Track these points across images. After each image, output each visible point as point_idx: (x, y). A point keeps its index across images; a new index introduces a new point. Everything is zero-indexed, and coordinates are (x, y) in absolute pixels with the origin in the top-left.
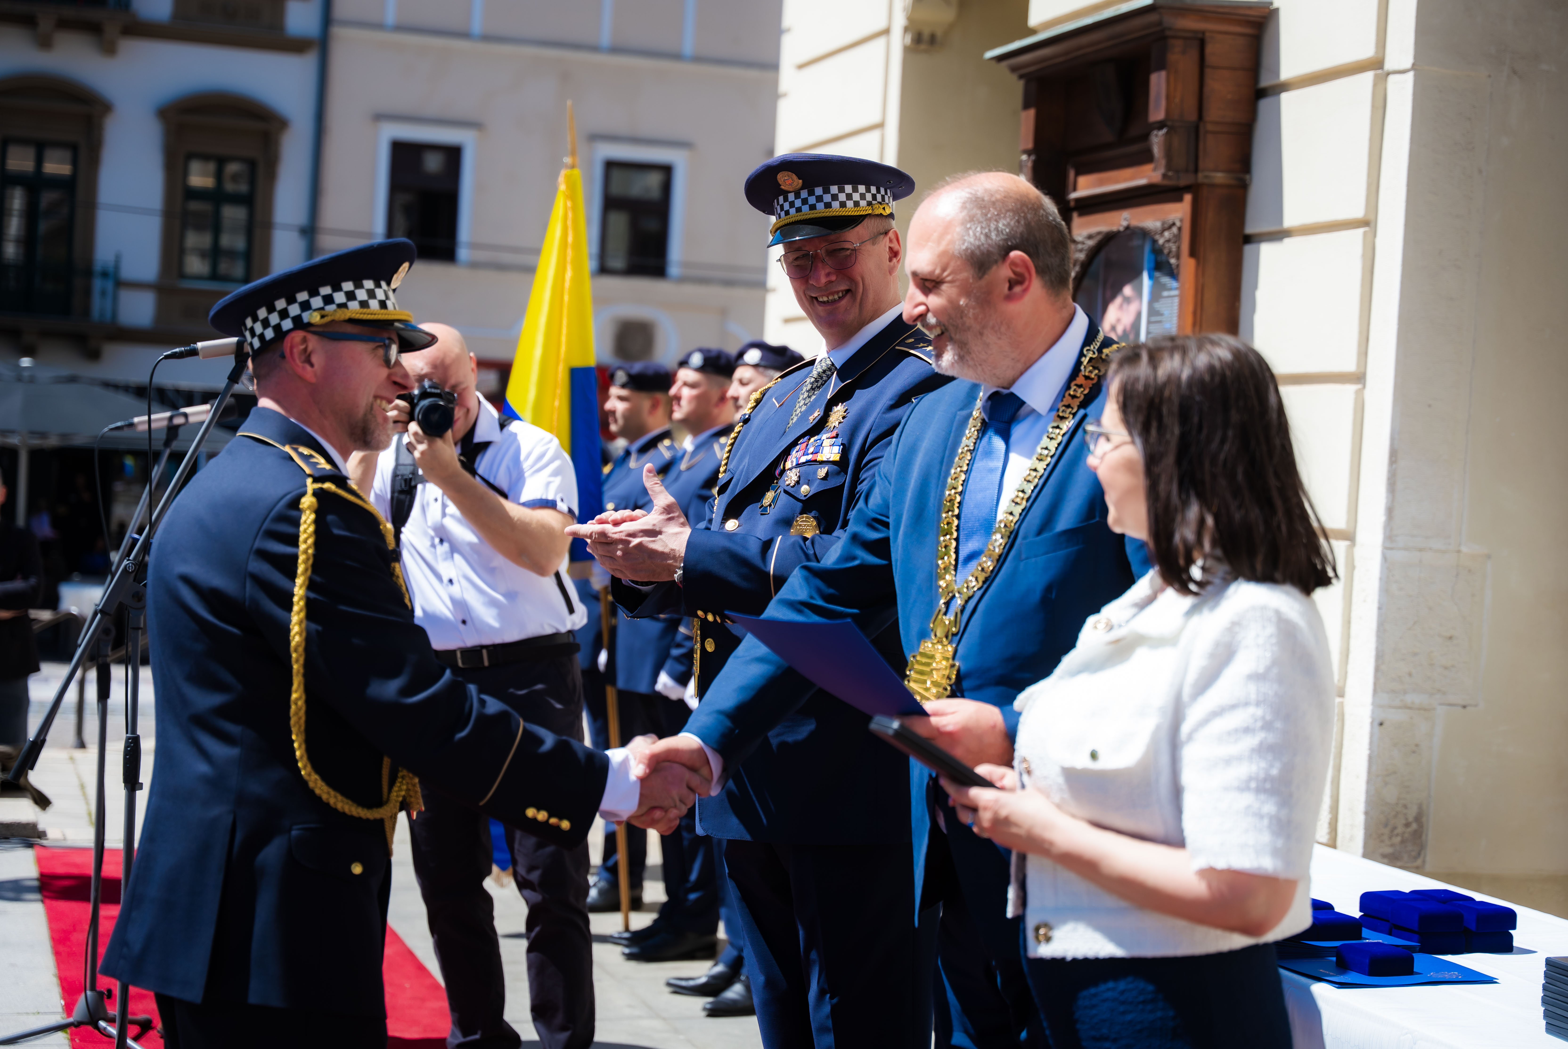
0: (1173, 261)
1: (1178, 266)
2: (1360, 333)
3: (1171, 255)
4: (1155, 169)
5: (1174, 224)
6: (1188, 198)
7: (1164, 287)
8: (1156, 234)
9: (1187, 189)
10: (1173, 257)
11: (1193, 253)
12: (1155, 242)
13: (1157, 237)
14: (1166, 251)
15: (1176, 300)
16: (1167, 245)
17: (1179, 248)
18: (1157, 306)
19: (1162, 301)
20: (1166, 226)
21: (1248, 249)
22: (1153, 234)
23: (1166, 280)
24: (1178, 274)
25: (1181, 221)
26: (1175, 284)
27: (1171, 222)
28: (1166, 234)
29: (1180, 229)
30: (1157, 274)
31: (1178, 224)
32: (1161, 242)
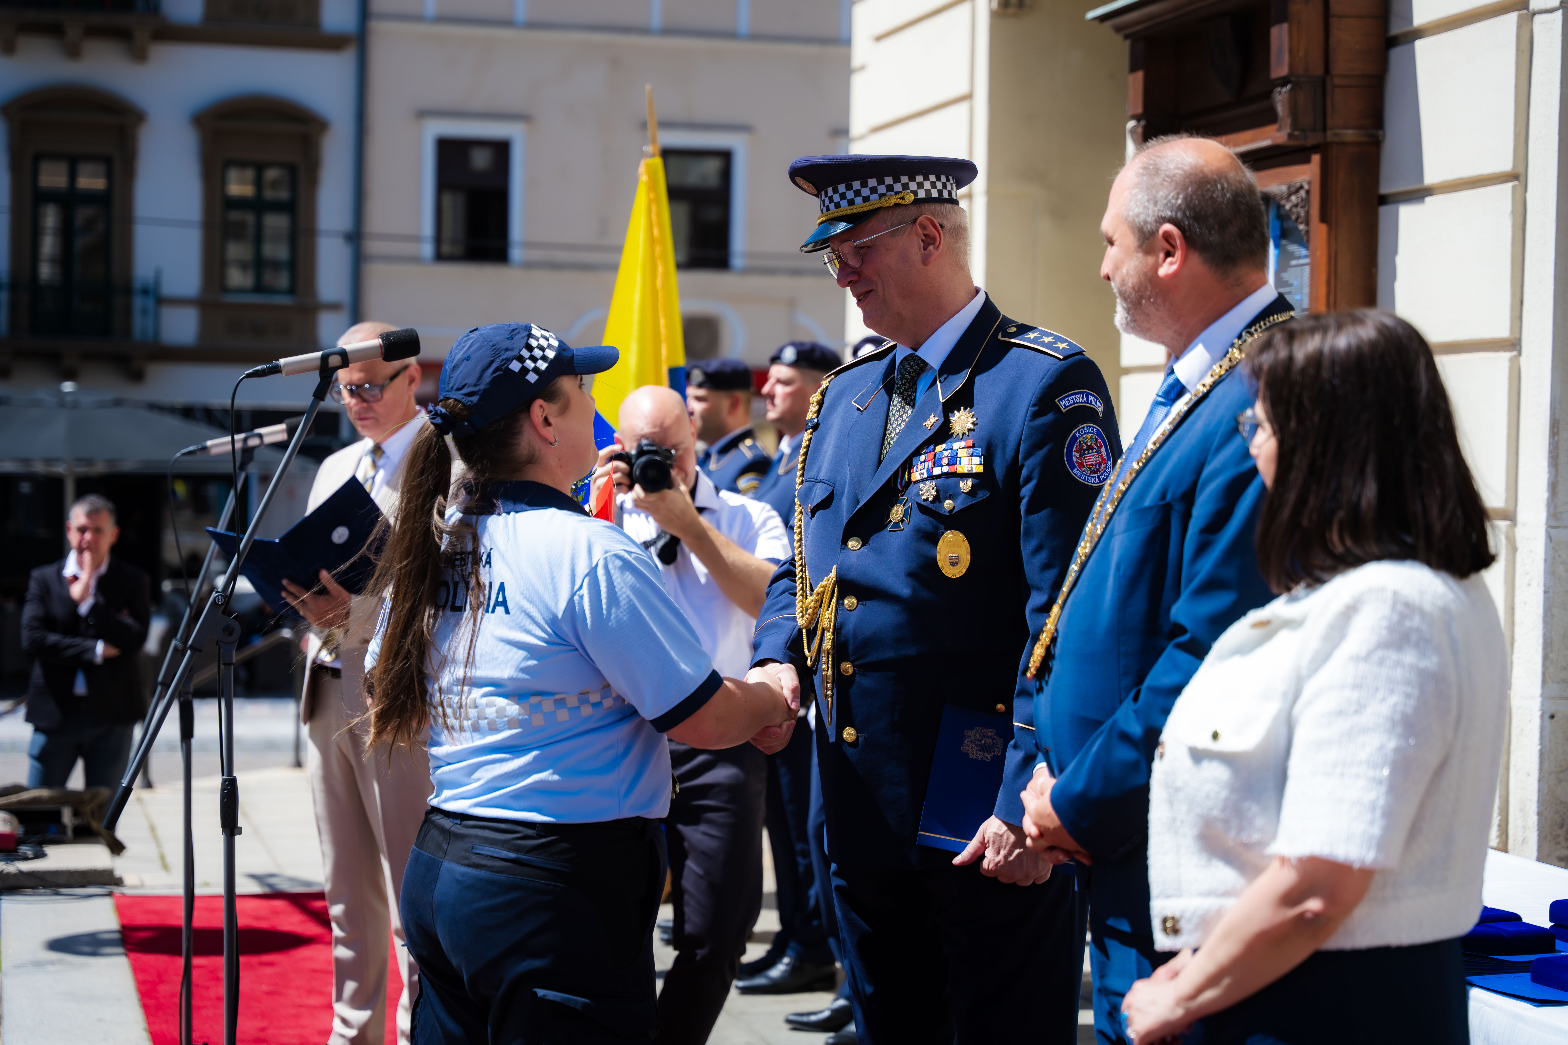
0: (1302, 227)
1: (1307, 232)
2: (1513, 295)
3: (1300, 220)
4: (1279, 130)
5: (1301, 187)
6: (1316, 158)
7: (1293, 256)
8: (1282, 198)
9: (1315, 149)
10: (1302, 223)
11: (1324, 218)
12: (1279, 207)
13: (1283, 202)
14: (1294, 217)
15: (1307, 270)
16: (1294, 210)
17: (1308, 213)
18: (1285, 276)
19: (1291, 271)
20: (1293, 189)
21: (1384, 210)
22: (1278, 198)
23: (1293, 248)
24: (1308, 241)
25: (1309, 183)
26: (1304, 252)
27: (1298, 185)
28: (1293, 198)
29: (1308, 192)
30: (1284, 242)
31: (1306, 187)
32: (1288, 207)
